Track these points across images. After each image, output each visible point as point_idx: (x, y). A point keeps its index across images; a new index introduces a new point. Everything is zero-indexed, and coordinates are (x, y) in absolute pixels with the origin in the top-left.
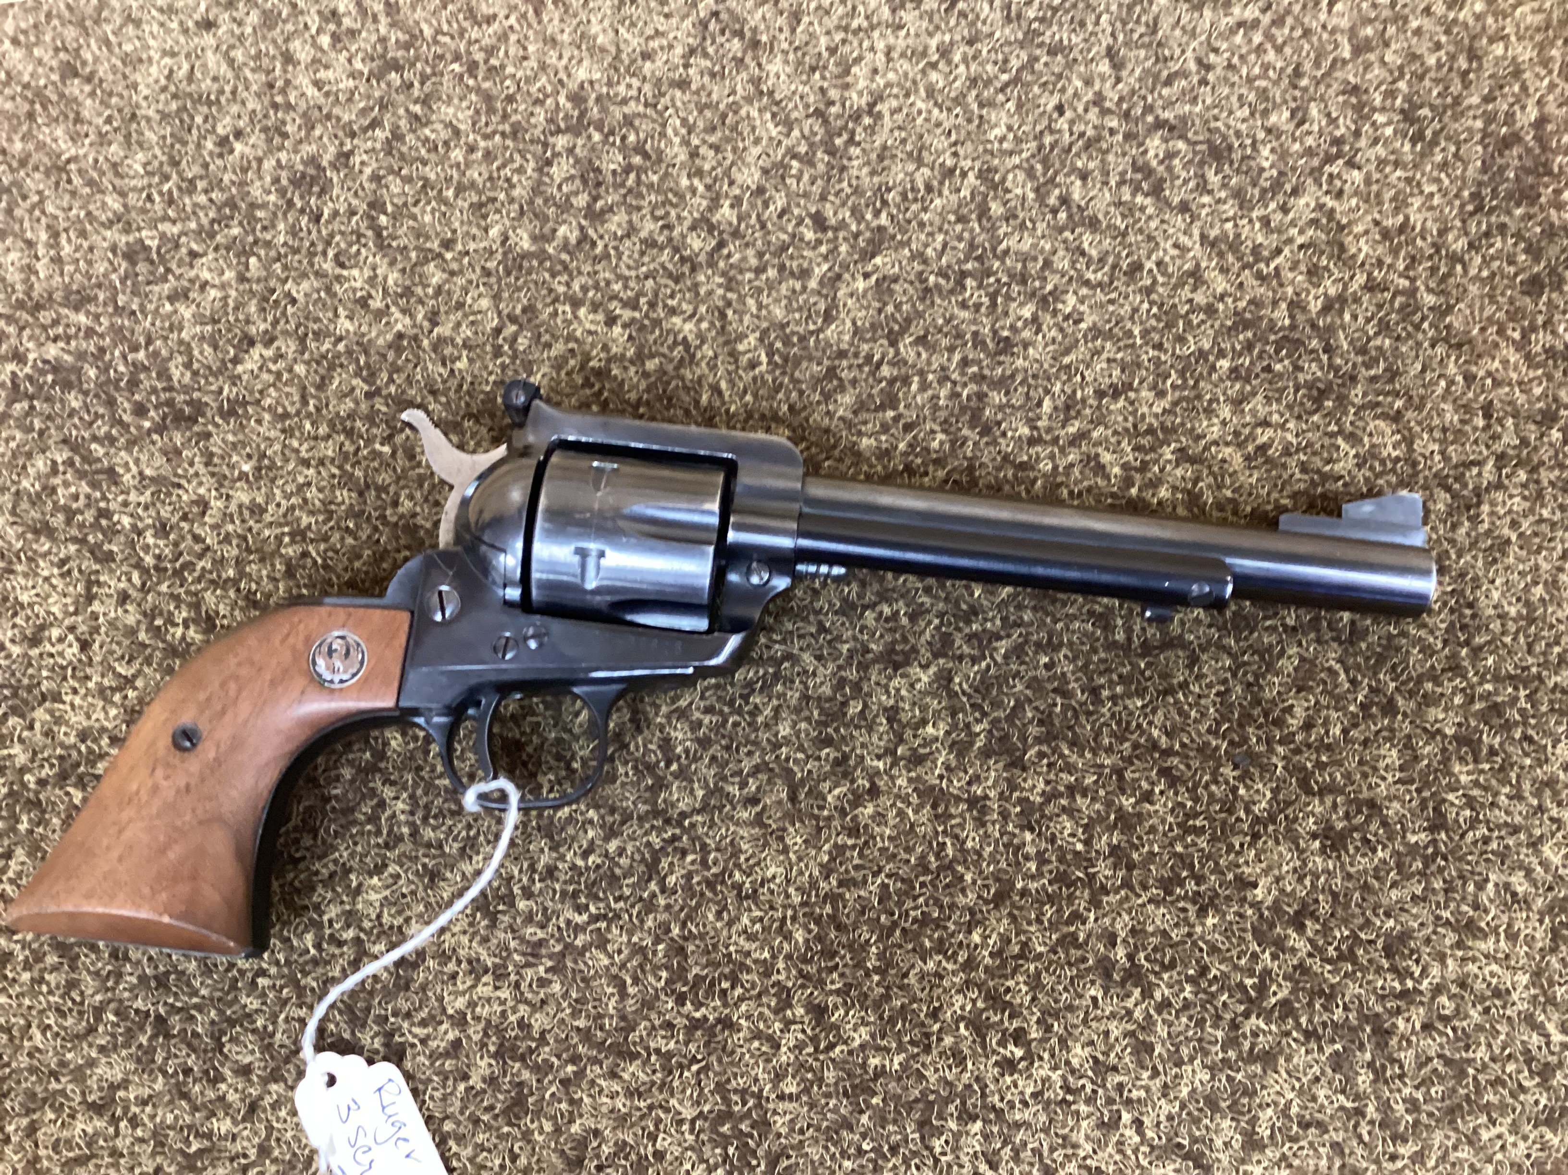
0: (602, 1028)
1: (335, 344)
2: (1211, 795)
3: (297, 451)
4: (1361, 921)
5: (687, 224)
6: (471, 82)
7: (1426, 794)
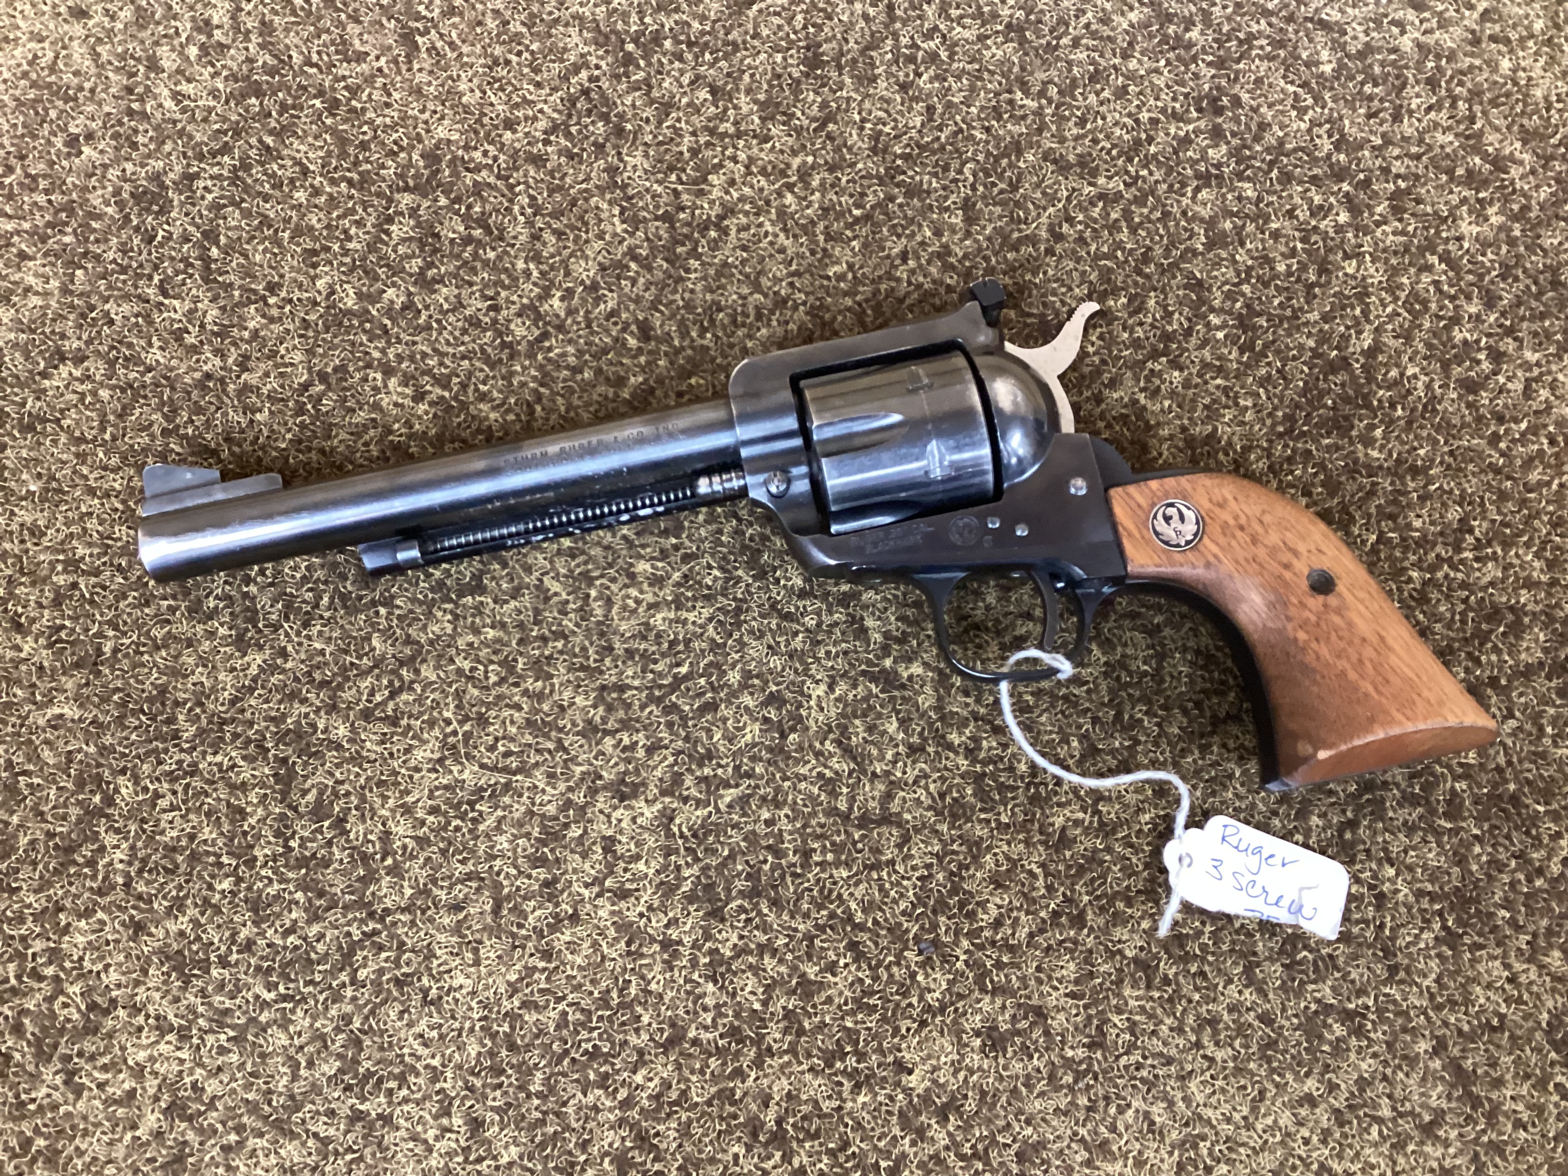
0: (270, 1104)
1: (143, 374)
2: (891, 976)
3: (86, 478)
4: (1001, 1123)
5: (514, 309)
6: (329, 121)
7: (1092, 1011)
